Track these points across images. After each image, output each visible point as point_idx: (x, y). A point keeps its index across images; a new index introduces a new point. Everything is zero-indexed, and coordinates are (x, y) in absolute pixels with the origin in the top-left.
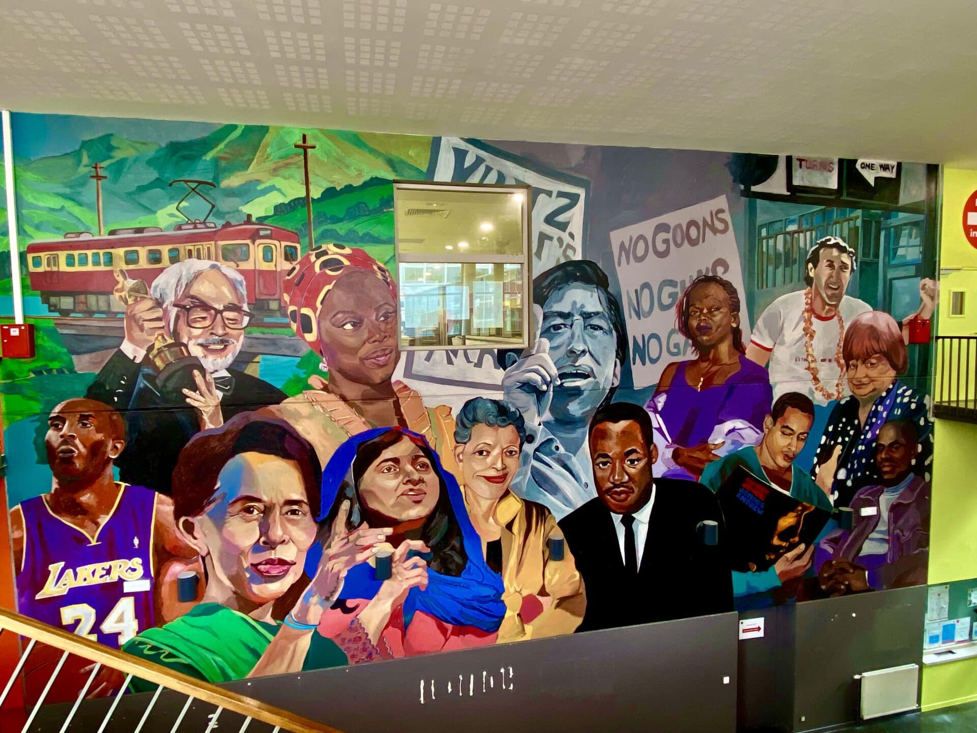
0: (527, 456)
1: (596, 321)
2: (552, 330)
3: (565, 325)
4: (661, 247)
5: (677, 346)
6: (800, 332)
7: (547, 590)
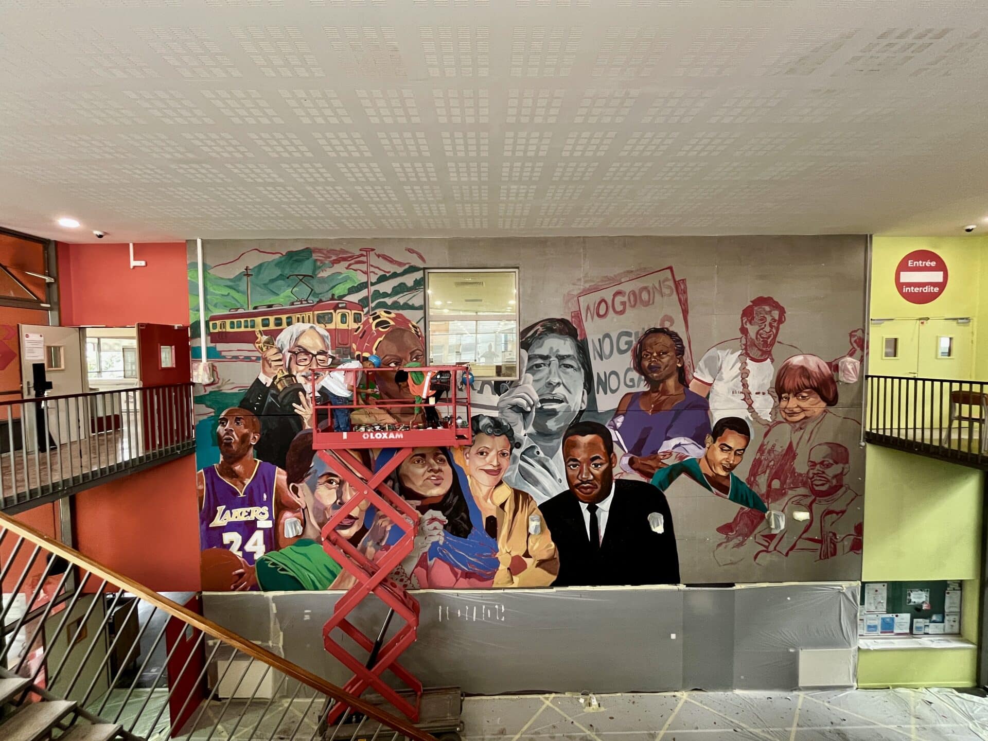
0: (515, 458)
1: (568, 362)
2: (535, 368)
3: (544, 364)
4: (619, 308)
5: (632, 380)
6: (736, 370)
7: (530, 553)
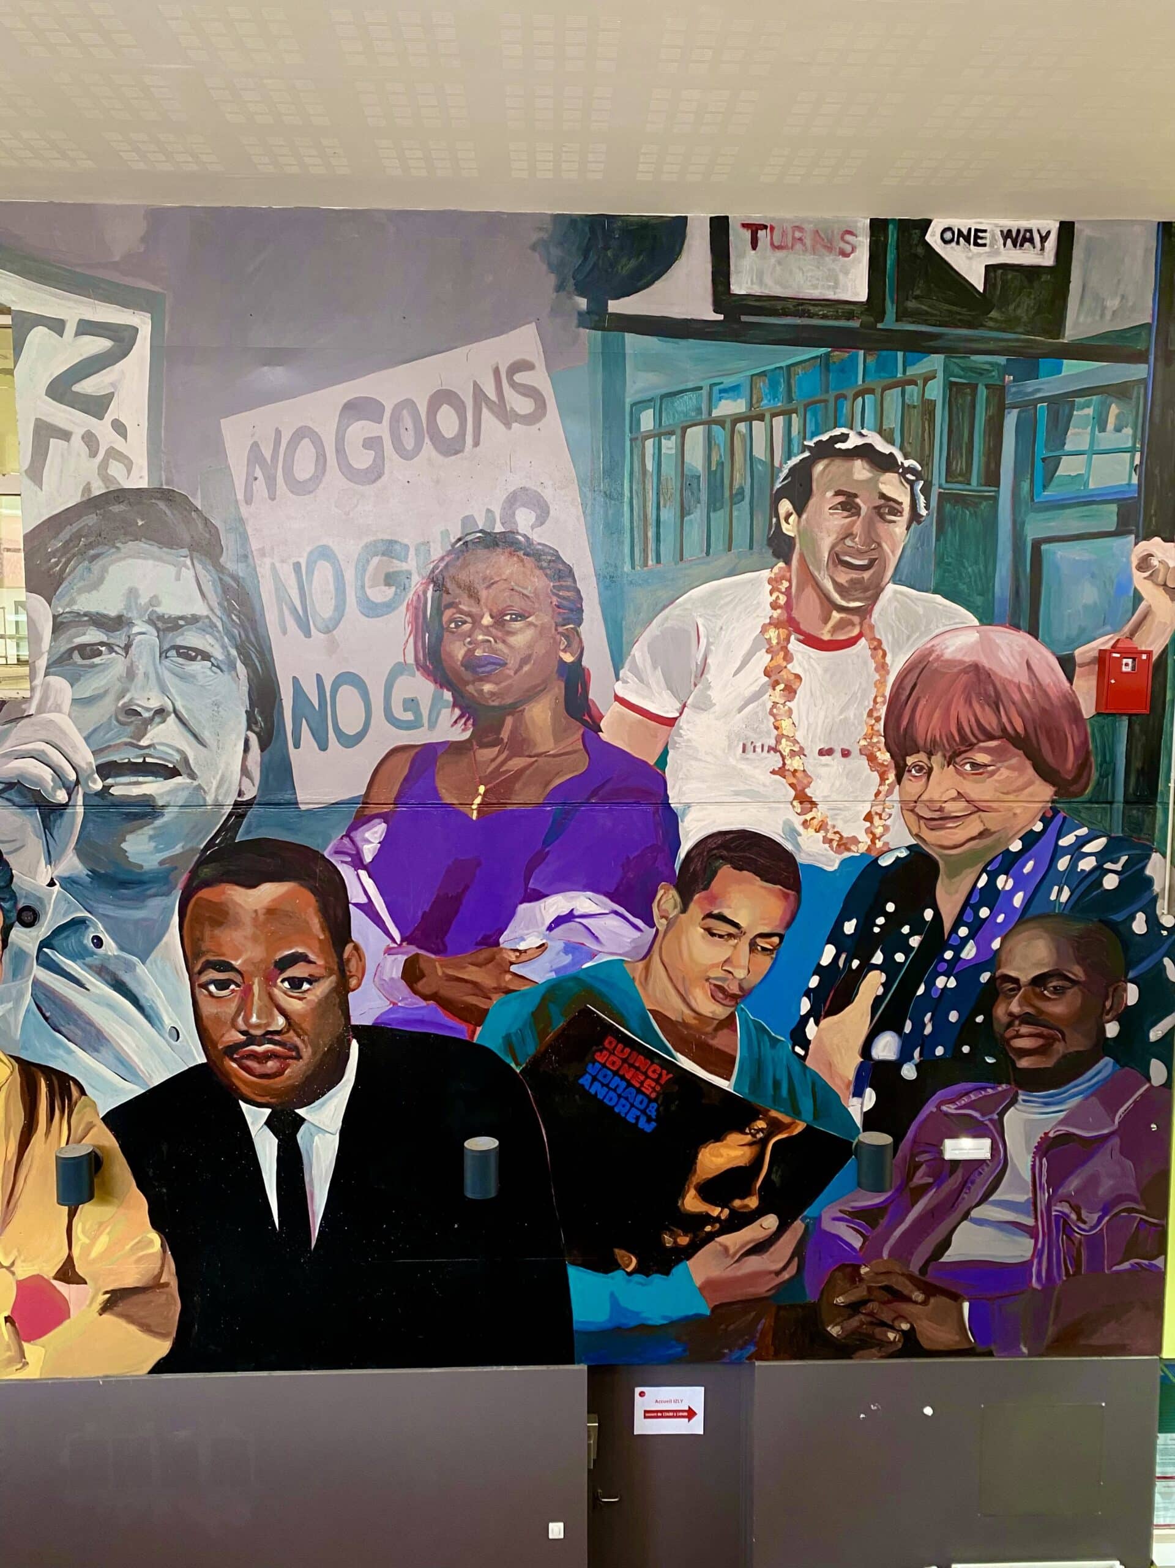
0: (20, 956)
1: (191, 639)
2: (76, 656)
3: (111, 648)
4: (362, 460)
5: (411, 704)
6: (755, 676)
7: (80, 1270)
